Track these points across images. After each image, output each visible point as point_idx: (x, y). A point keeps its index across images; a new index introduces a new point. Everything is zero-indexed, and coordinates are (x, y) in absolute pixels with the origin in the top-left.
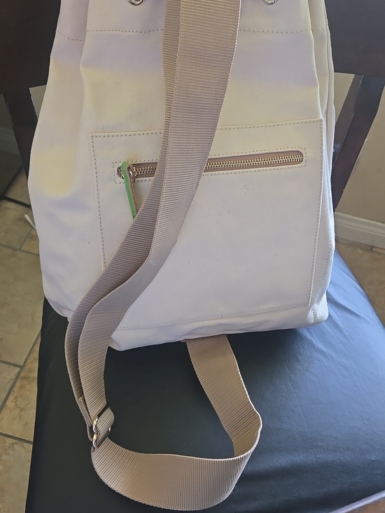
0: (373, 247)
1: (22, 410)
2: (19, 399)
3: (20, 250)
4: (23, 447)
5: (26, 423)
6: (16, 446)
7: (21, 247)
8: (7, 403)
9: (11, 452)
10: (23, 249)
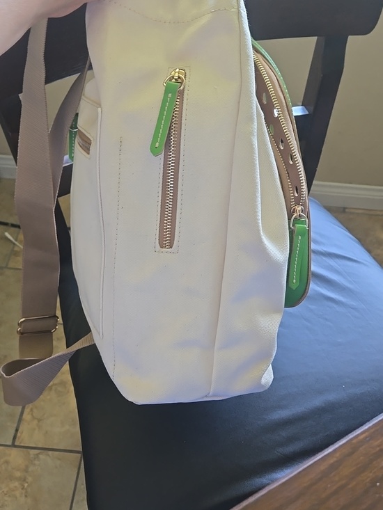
0: (345, 208)
1: (39, 420)
2: (35, 410)
3: (6, 267)
4: (48, 455)
5: (47, 432)
6: (41, 456)
7: (7, 265)
8: (24, 416)
9: (37, 462)
10: (9, 266)
